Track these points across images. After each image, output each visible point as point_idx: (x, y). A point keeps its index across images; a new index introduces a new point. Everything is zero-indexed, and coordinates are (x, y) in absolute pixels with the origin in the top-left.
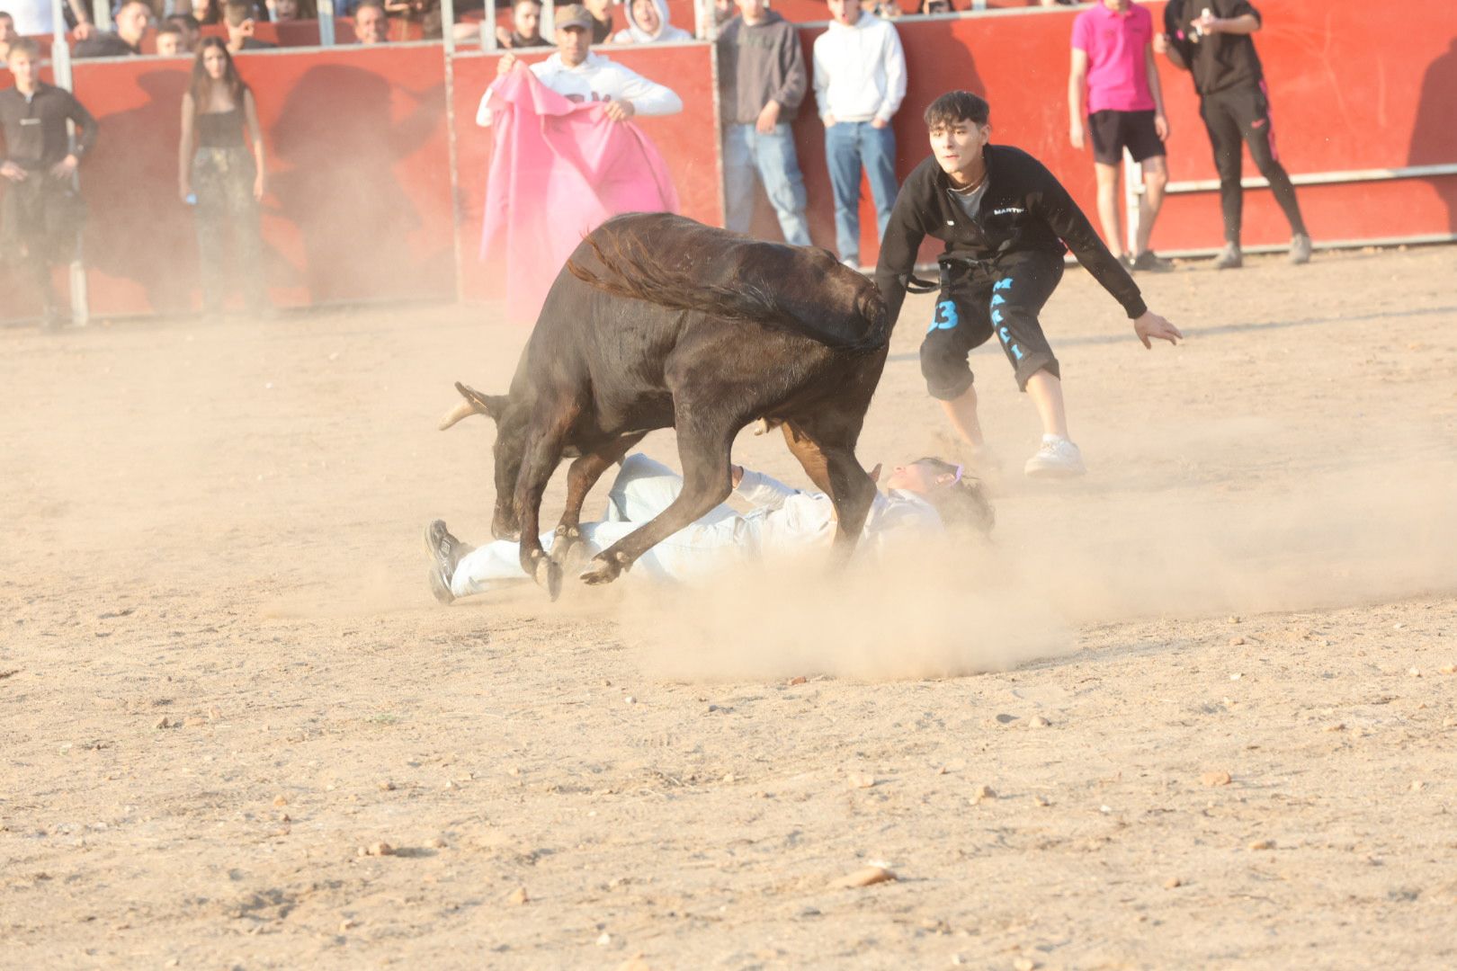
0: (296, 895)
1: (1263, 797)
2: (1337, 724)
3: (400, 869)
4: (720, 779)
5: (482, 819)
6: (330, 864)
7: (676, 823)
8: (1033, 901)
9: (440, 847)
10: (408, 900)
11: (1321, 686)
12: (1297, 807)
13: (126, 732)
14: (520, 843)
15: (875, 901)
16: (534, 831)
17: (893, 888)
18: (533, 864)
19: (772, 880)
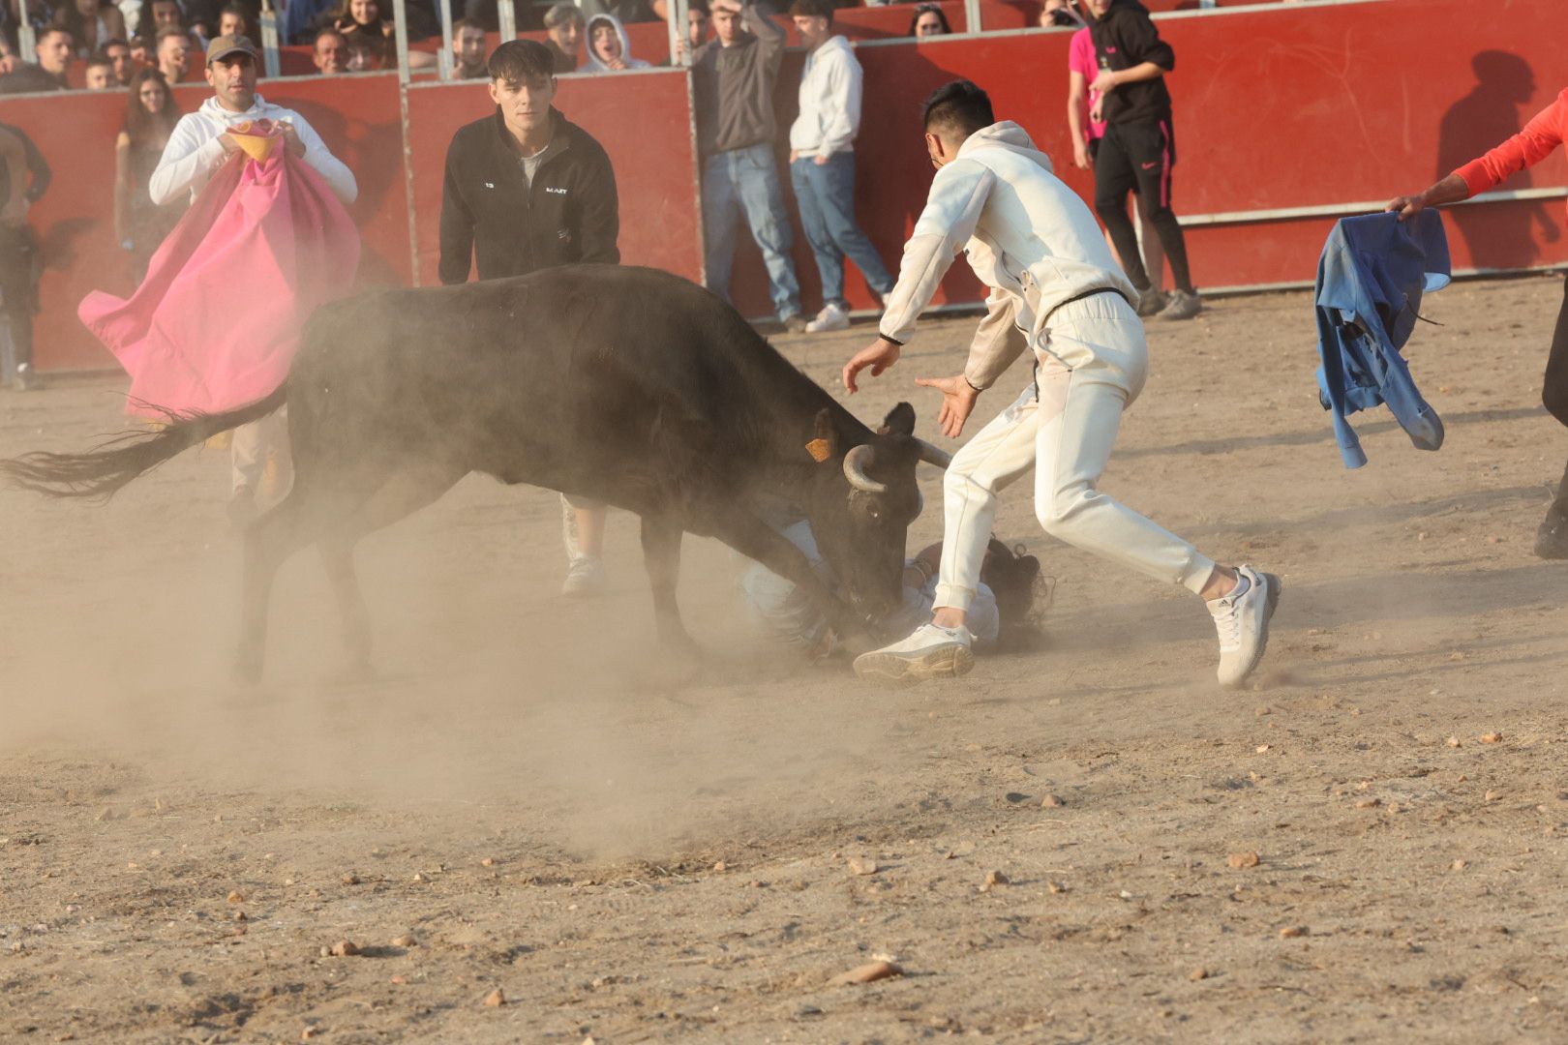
0: (255, 1000)
1: (1294, 880)
2: (1372, 799)
3: (366, 971)
4: (711, 867)
5: (454, 914)
6: (291, 966)
7: (663, 916)
8: (1049, 996)
9: (409, 945)
10: (375, 1004)
11: (1354, 758)
12: (1331, 890)
13: (67, 824)
14: (495, 940)
15: (880, 999)
16: (510, 927)
17: (901, 984)
18: (510, 962)
19: (769, 976)
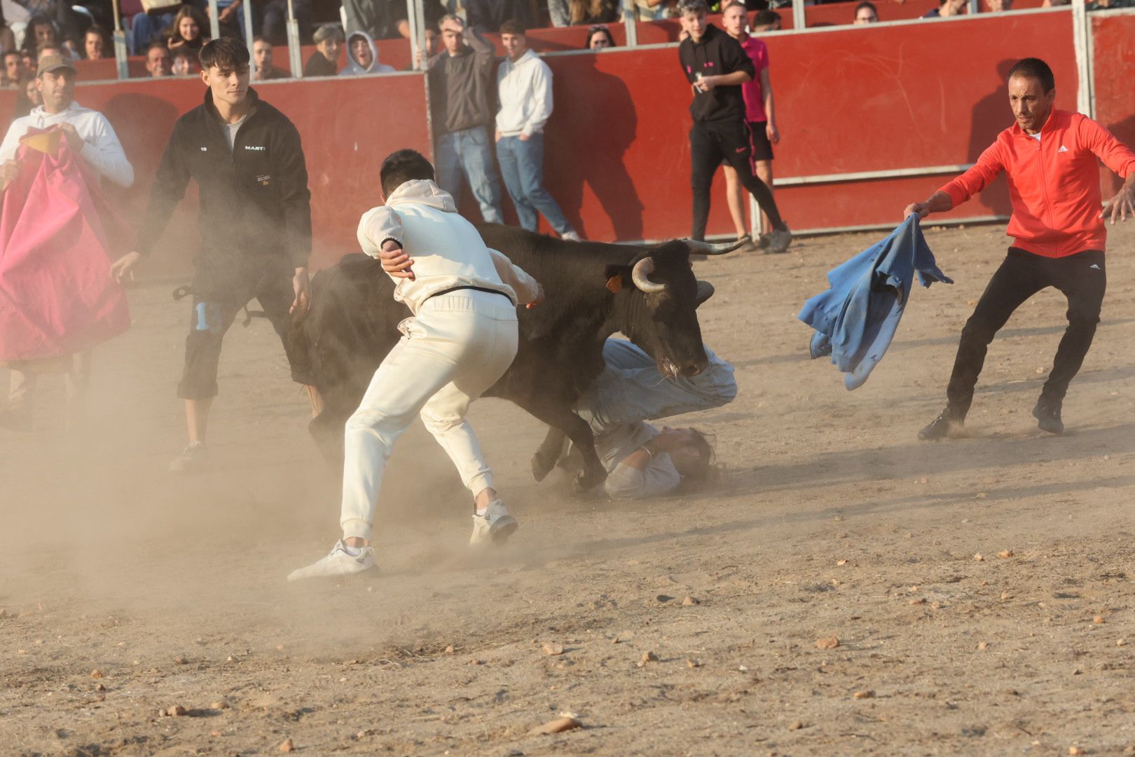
0: (111, 749)
1: (864, 657)
2: (920, 599)
3: (192, 726)
4: (443, 650)
5: (257, 685)
6: (137, 724)
7: (408, 686)
8: (688, 742)
9: (223, 708)
10: (199, 751)
11: (907, 569)
12: (890, 664)
14: (286, 703)
15: (566, 745)
16: (298, 695)
17: (580, 734)
18: (297, 720)
19: (485, 729)
